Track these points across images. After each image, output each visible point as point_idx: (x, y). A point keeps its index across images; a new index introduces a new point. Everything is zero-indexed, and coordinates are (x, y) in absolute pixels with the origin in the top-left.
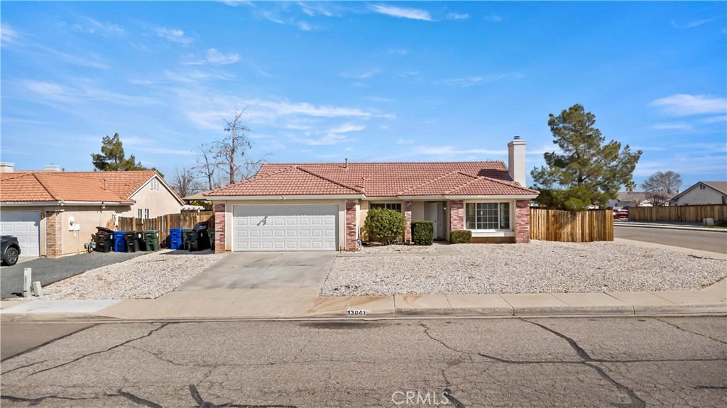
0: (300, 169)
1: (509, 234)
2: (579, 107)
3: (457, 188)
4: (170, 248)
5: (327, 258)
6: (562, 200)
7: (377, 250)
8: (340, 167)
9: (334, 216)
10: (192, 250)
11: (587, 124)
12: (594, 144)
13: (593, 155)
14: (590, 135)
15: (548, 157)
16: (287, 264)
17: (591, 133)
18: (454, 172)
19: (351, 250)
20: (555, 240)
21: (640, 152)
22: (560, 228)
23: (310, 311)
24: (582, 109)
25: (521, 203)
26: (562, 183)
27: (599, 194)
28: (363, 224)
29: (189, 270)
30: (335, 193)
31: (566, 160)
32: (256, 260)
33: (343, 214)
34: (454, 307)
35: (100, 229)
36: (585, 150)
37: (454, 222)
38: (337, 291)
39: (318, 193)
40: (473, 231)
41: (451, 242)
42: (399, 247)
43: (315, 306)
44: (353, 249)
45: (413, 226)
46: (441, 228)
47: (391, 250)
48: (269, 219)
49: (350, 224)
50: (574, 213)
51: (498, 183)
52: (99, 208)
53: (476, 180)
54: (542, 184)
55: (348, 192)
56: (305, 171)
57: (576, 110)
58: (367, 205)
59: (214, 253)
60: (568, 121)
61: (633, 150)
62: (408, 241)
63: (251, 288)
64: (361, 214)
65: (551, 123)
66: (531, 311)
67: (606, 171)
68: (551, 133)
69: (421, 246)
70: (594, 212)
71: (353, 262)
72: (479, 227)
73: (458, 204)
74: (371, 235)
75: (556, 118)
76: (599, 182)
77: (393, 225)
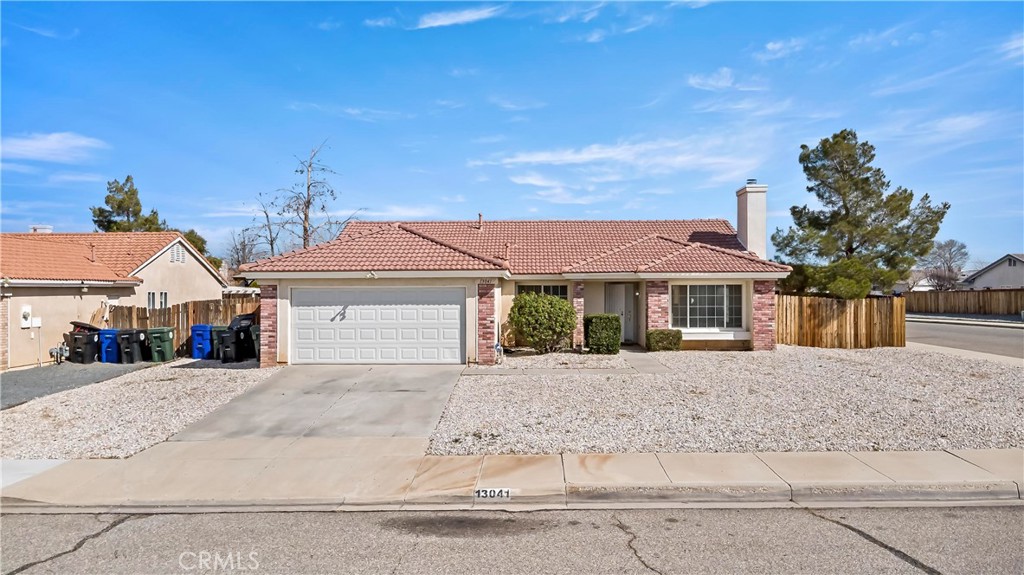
0: (404, 229)
1: (742, 336)
2: (850, 133)
3: (658, 262)
4: (191, 356)
5: (445, 376)
6: (824, 281)
7: (529, 363)
8: (471, 227)
9: (459, 306)
10: (226, 360)
11: (861, 161)
12: (874, 192)
13: (871, 210)
14: (867, 179)
15: (797, 213)
16: (377, 387)
17: (869, 175)
18: (651, 236)
19: (486, 362)
20: (813, 345)
21: (946, 206)
22: (820, 325)
23: (405, 489)
24: (854, 136)
25: (761, 286)
26: (820, 254)
27: (882, 273)
28: (506, 319)
29: (207, 399)
30: (459, 267)
31: (826, 218)
32: (325, 380)
33: (472, 303)
34: (678, 482)
35: (76, 325)
36: (857, 202)
37: (653, 316)
38: (458, 445)
39: (431, 267)
40: (683, 330)
41: (648, 349)
42: (564, 357)
43: (417, 476)
44: (489, 362)
45: (588, 322)
46: (631, 324)
47: (552, 363)
48: (351, 310)
49: (485, 319)
50: (841, 301)
51: (723, 253)
52: (77, 291)
53: (688, 248)
54: (789, 255)
55: (481, 267)
56: (412, 232)
57: (844, 138)
58: (512, 288)
59: (258, 367)
60: (830, 157)
61: (935, 203)
62: (579, 346)
63: (305, 436)
64: (502, 302)
65: (803, 159)
66: (824, 493)
67: (892, 235)
68: (805, 176)
69: (600, 356)
70: (875, 301)
71: (489, 385)
72: (693, 324)
73: (660, 286)
74: (519, 337)
75: (813, 151)
76: (882, 252)
77: (556, 322)
